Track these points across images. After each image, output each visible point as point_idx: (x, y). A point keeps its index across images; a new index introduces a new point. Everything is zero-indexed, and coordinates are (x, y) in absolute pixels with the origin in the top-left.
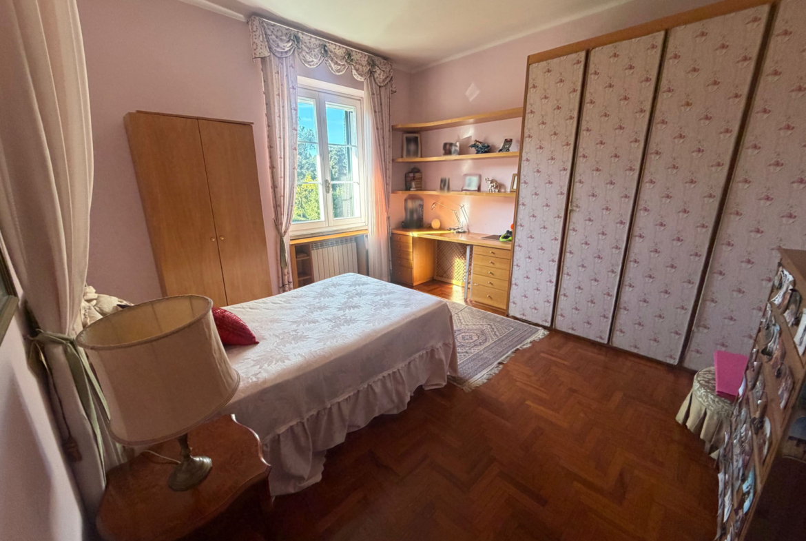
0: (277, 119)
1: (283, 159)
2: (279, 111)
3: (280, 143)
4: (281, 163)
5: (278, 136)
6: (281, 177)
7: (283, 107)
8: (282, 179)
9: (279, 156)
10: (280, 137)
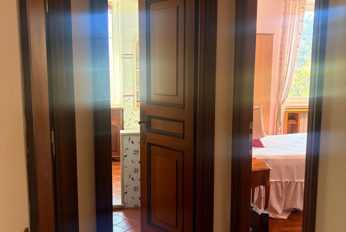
0: (289, 28)
1: (288, 54)
2: (291, 23)
3: (289, 43)
4: (287, 56)
5: (288, 39)
6: (286, 65)
7: (294, 21)
8: (286, 67)
9: (286, 52)
10: (289, 40)
